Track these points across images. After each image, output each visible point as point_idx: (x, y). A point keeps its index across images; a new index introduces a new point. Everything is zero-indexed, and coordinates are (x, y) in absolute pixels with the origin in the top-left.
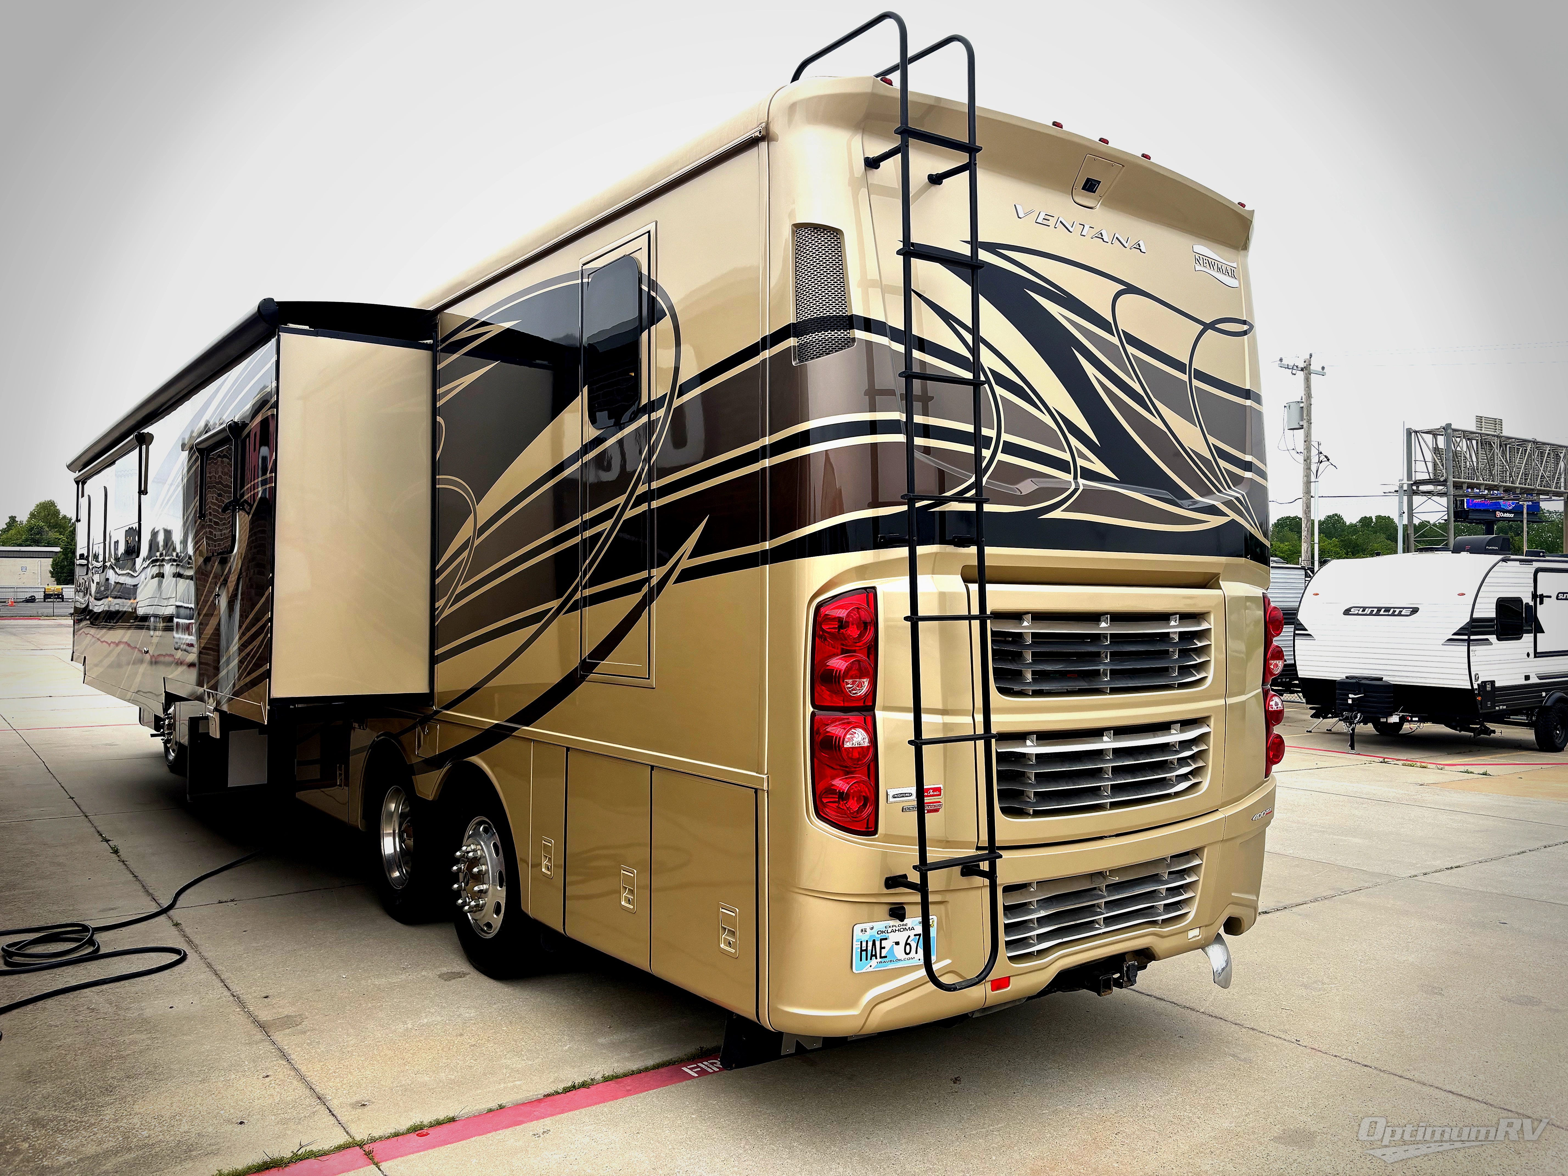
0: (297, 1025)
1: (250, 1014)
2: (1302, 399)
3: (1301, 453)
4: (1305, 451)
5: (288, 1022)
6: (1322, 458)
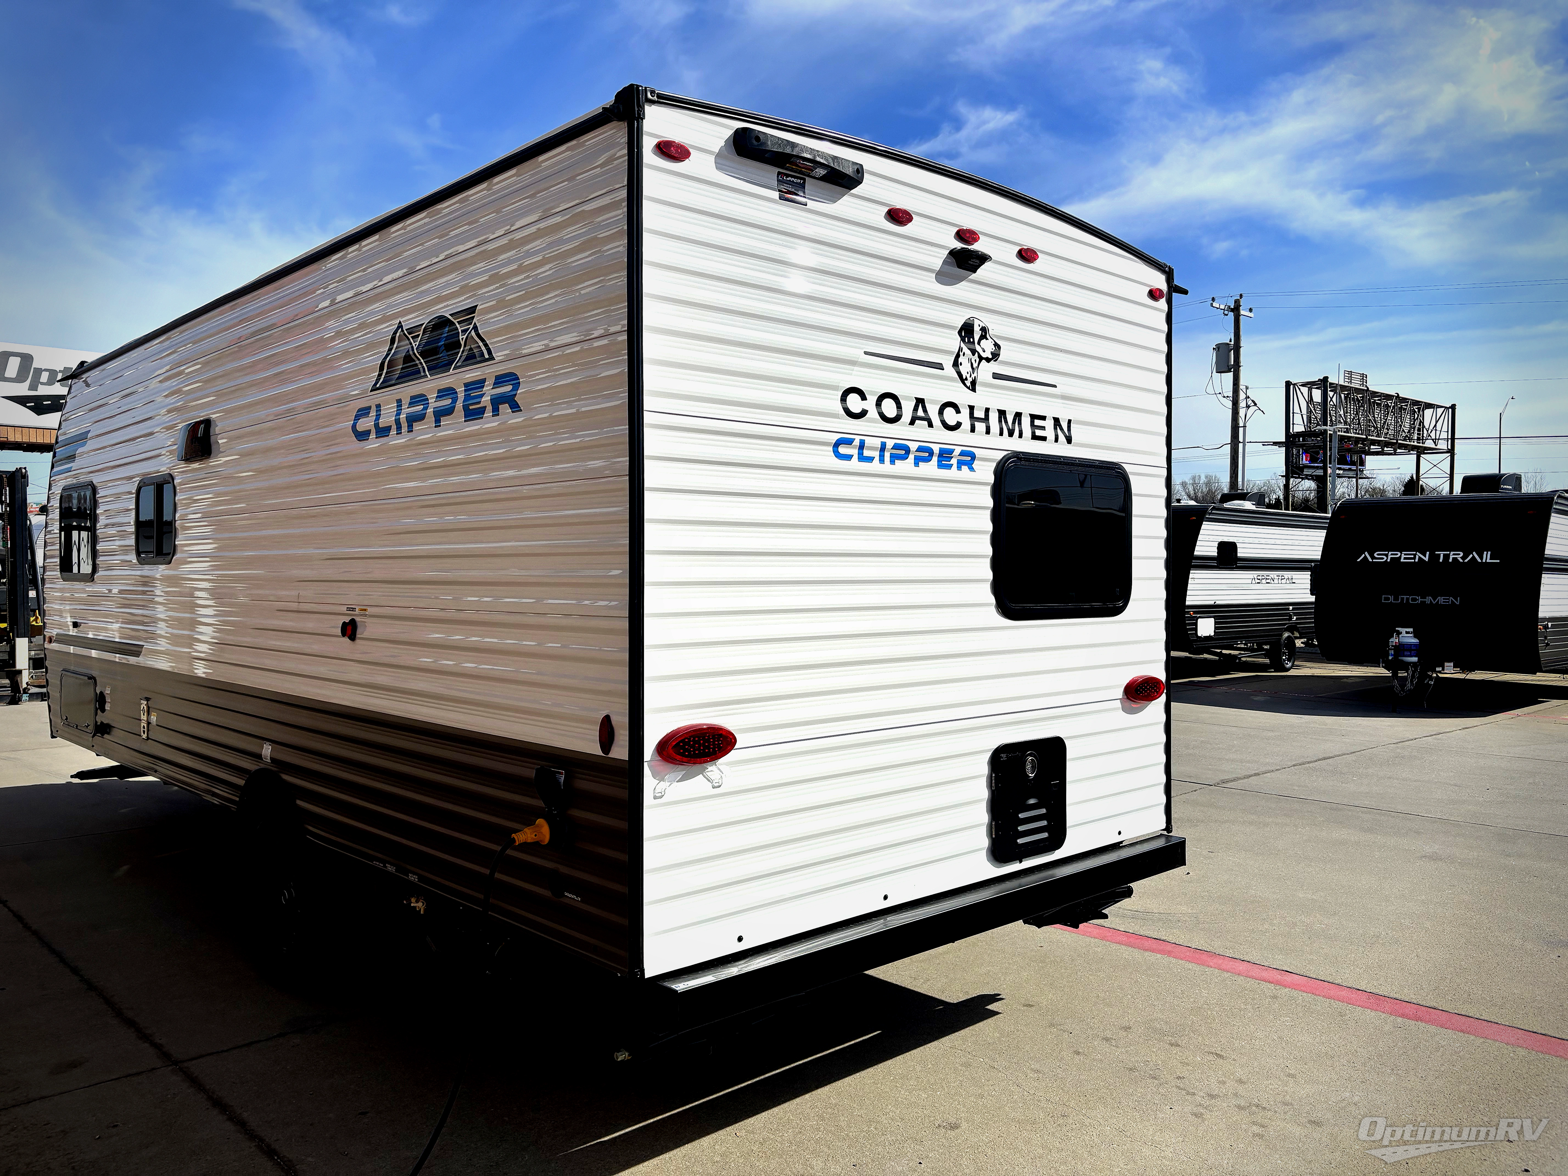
2: (1231, 341)
3: (1228, 397)
4: (1235, 395)
6: (1250, 402)
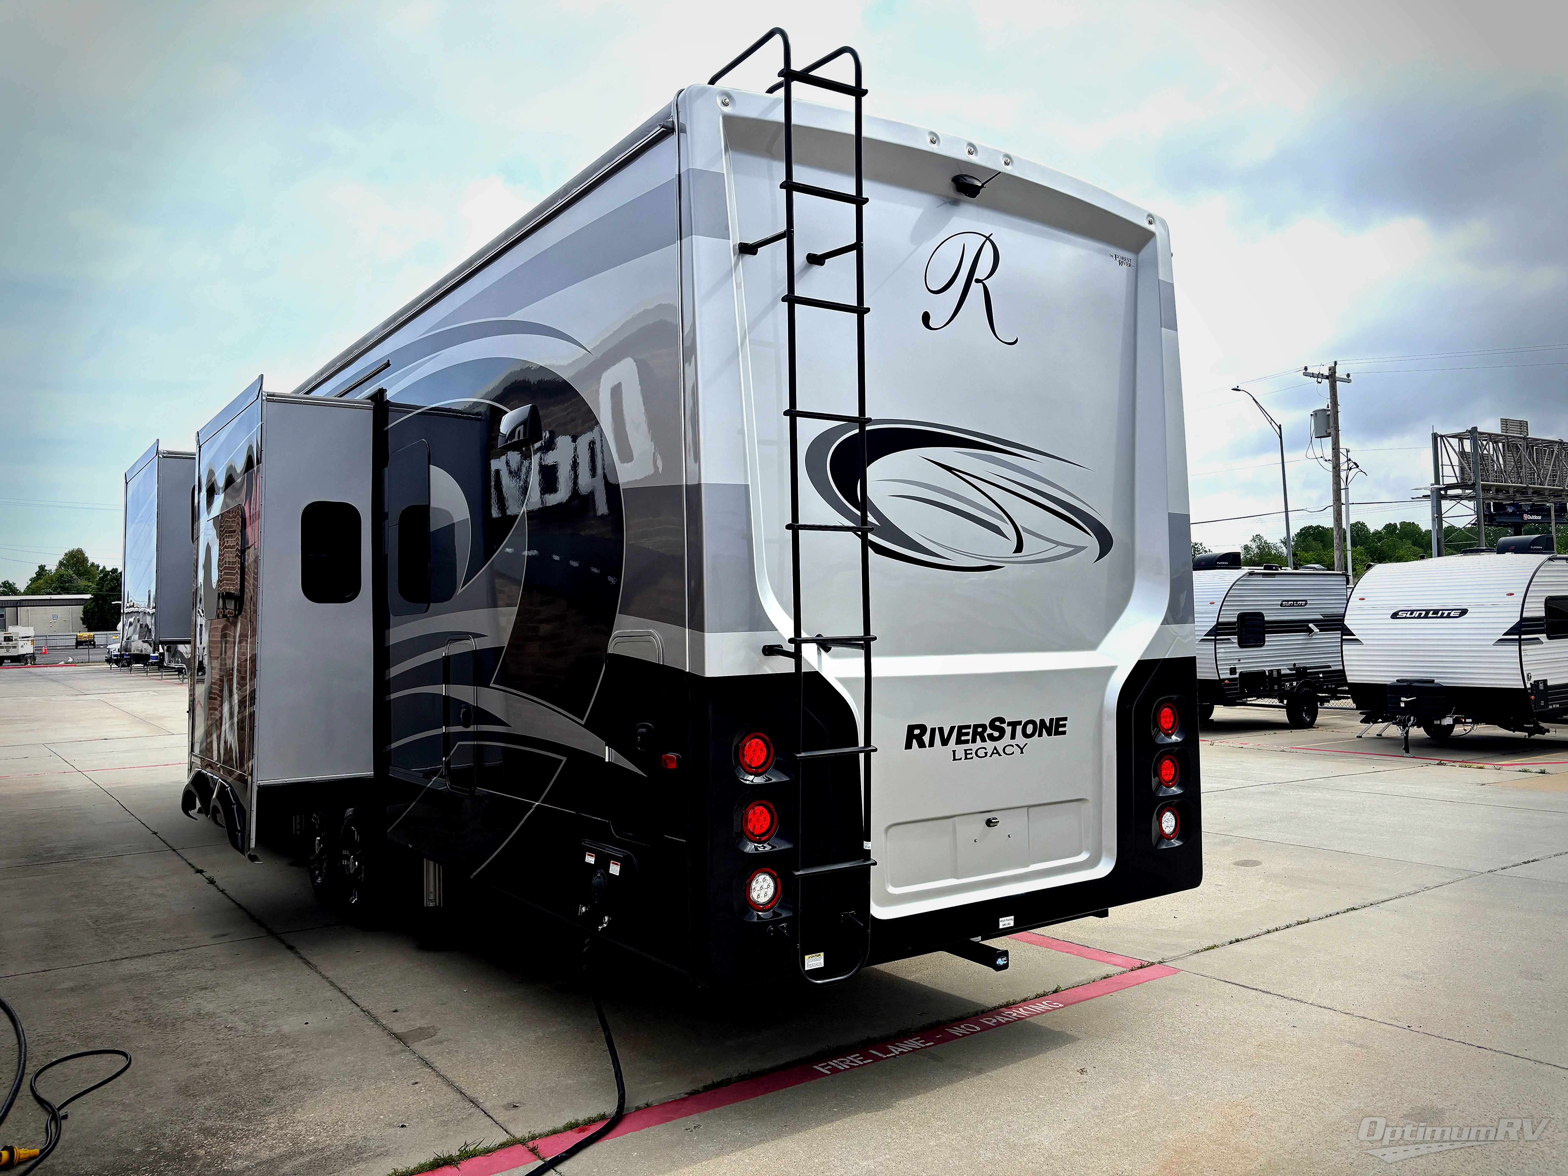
0: (432, 1036)
1: (385, 1028)
2: (1328, 407)
3: (1329, 460)
4: (1334, 458)
5: (423, 1033)
6: (1351, 465)
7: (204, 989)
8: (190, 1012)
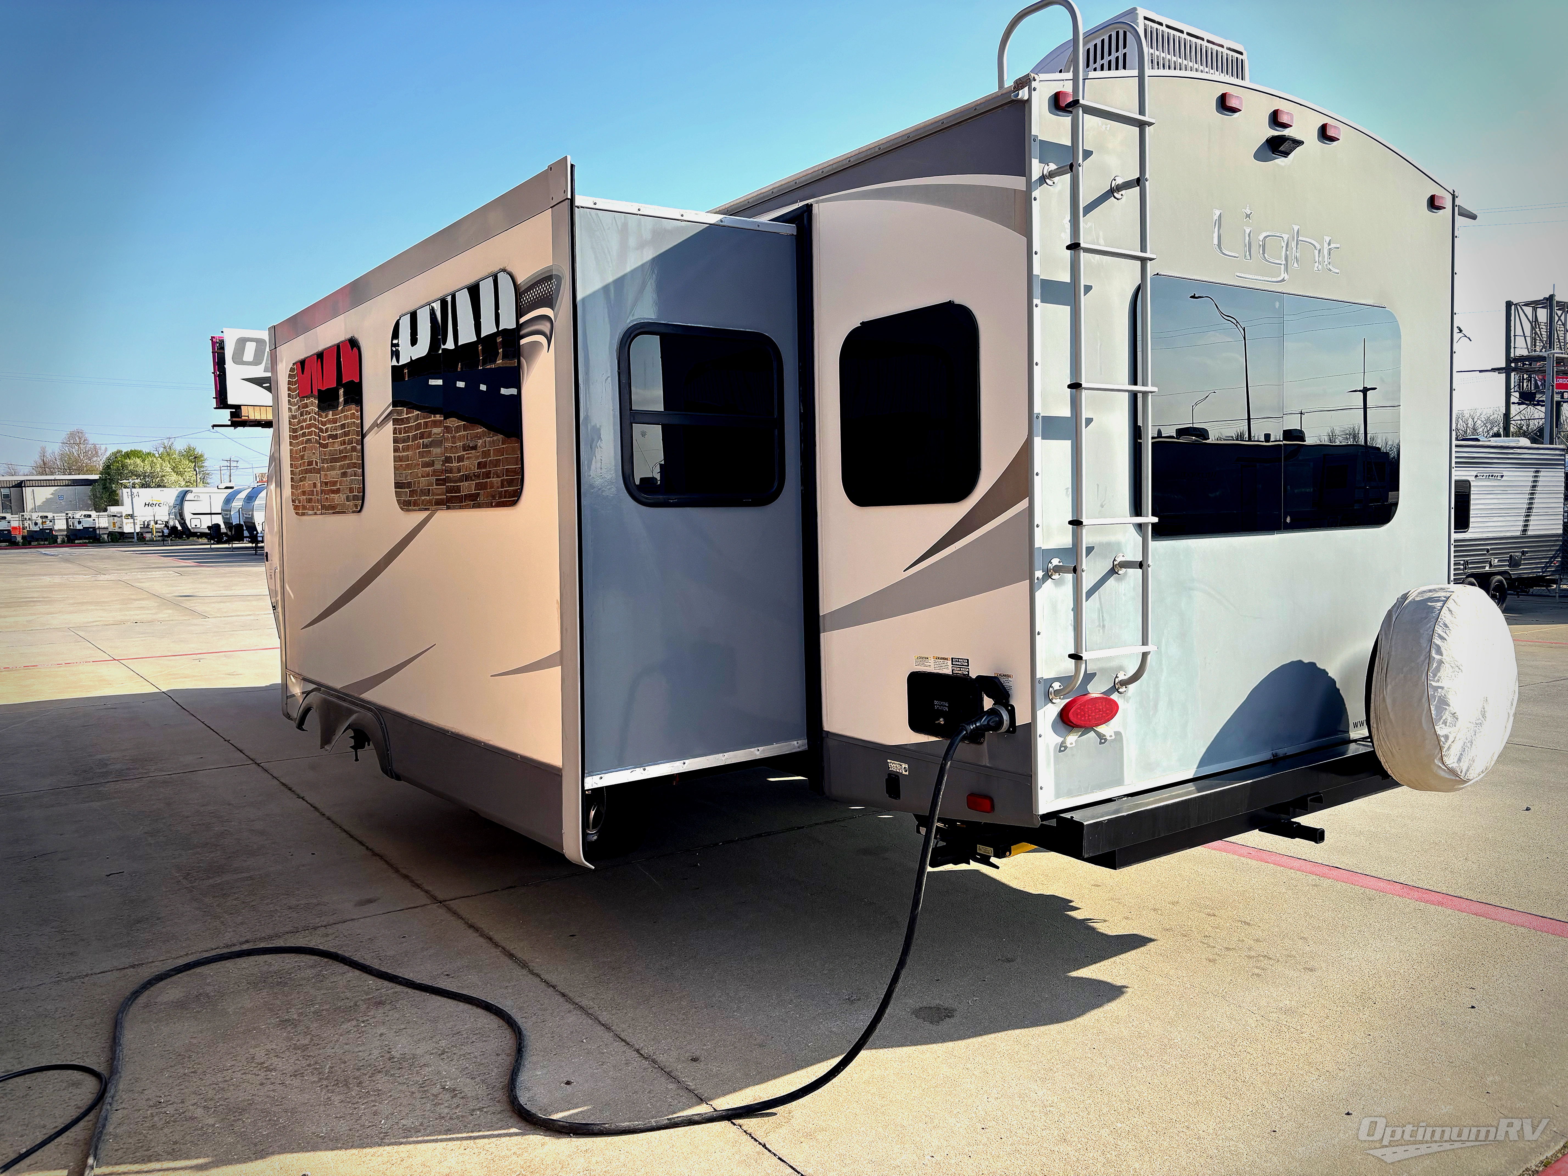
7: (380, 1003)
8: (376, 1053)
